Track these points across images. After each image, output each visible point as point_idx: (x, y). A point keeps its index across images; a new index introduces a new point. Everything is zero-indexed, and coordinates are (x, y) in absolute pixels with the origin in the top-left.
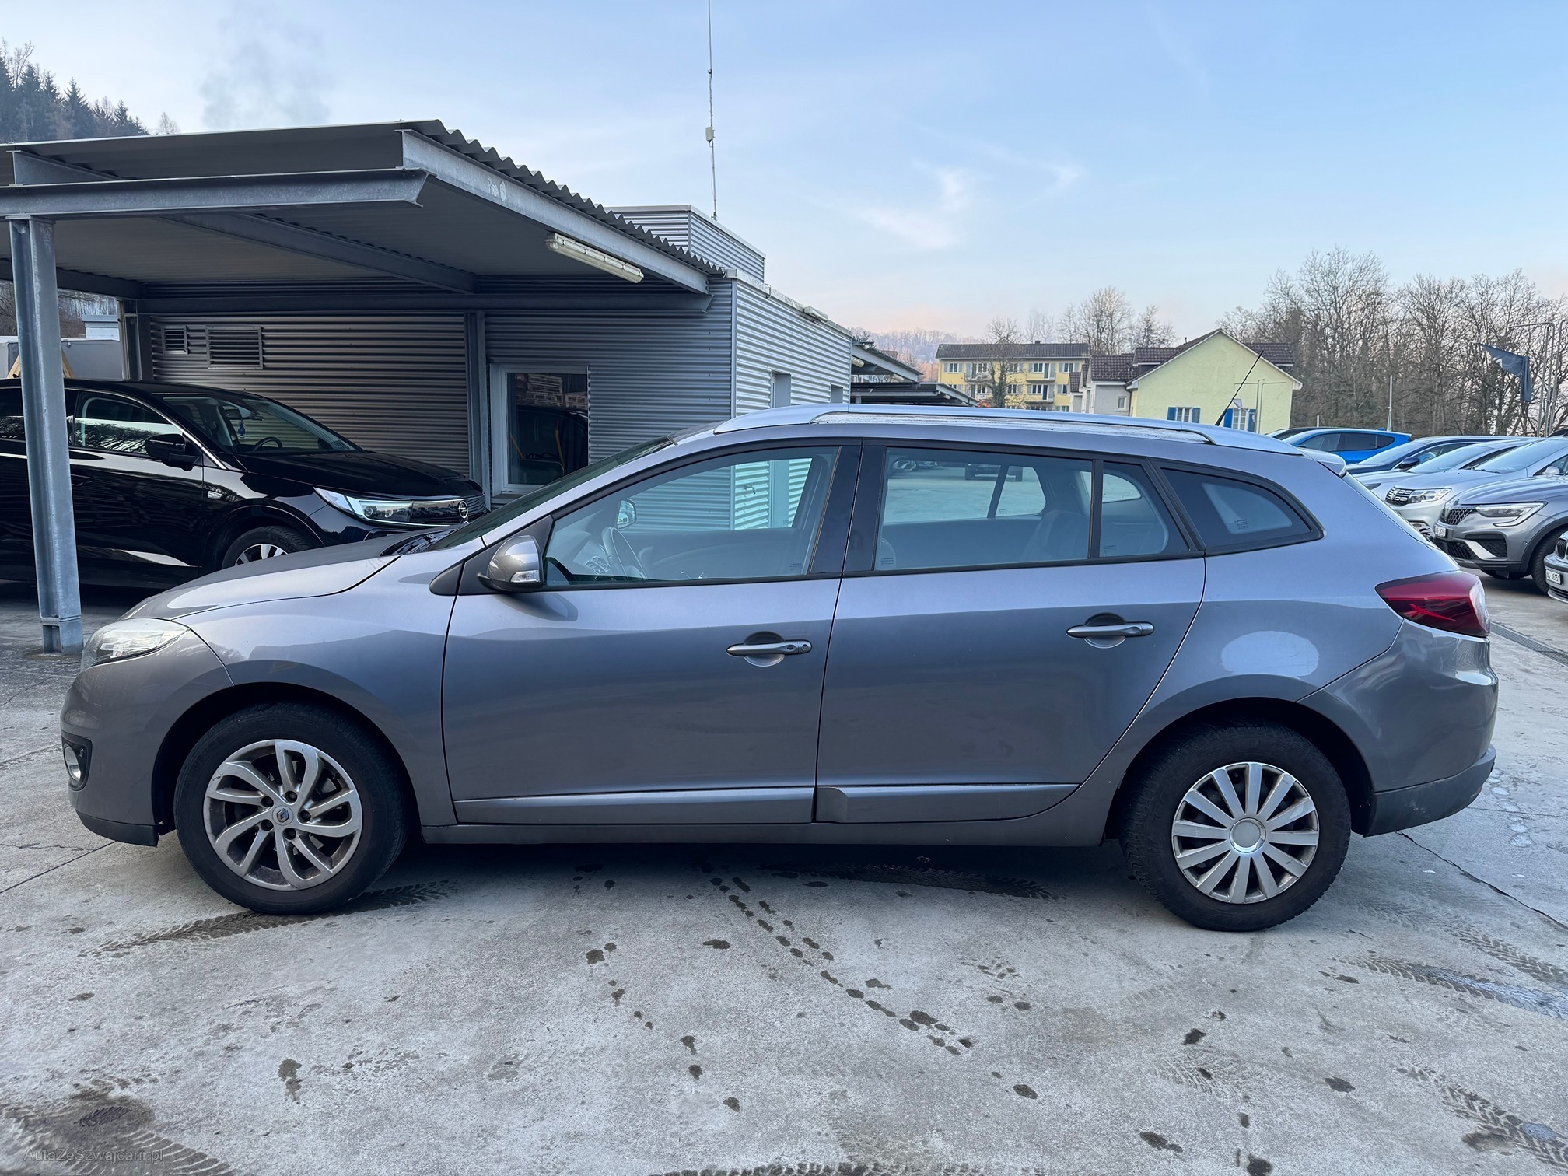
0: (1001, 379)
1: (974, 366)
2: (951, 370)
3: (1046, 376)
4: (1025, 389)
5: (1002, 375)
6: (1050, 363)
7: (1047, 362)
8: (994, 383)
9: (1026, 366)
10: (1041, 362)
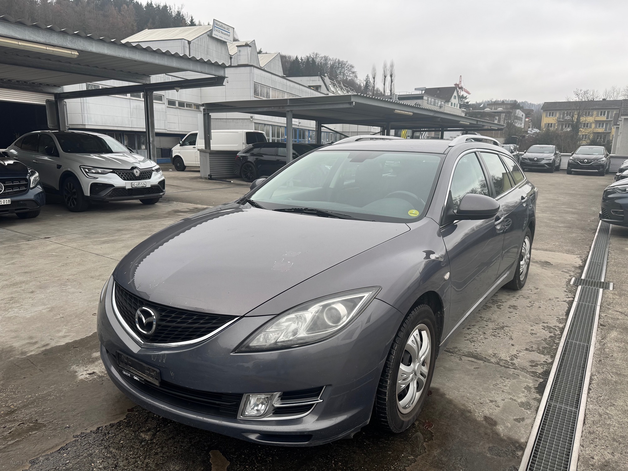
0: (577, 119)
1: (564, 114)
2: (550, 116)
3: (607, 118)
4: (593, 126)
5: (578, 118)
6: (611, 111)
7: (608, 110)
8: (573, 121)
9: (595, 113)
10: (605, 111)
